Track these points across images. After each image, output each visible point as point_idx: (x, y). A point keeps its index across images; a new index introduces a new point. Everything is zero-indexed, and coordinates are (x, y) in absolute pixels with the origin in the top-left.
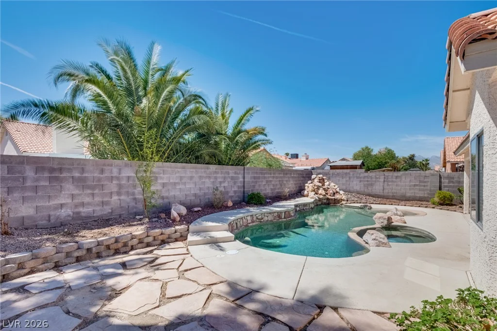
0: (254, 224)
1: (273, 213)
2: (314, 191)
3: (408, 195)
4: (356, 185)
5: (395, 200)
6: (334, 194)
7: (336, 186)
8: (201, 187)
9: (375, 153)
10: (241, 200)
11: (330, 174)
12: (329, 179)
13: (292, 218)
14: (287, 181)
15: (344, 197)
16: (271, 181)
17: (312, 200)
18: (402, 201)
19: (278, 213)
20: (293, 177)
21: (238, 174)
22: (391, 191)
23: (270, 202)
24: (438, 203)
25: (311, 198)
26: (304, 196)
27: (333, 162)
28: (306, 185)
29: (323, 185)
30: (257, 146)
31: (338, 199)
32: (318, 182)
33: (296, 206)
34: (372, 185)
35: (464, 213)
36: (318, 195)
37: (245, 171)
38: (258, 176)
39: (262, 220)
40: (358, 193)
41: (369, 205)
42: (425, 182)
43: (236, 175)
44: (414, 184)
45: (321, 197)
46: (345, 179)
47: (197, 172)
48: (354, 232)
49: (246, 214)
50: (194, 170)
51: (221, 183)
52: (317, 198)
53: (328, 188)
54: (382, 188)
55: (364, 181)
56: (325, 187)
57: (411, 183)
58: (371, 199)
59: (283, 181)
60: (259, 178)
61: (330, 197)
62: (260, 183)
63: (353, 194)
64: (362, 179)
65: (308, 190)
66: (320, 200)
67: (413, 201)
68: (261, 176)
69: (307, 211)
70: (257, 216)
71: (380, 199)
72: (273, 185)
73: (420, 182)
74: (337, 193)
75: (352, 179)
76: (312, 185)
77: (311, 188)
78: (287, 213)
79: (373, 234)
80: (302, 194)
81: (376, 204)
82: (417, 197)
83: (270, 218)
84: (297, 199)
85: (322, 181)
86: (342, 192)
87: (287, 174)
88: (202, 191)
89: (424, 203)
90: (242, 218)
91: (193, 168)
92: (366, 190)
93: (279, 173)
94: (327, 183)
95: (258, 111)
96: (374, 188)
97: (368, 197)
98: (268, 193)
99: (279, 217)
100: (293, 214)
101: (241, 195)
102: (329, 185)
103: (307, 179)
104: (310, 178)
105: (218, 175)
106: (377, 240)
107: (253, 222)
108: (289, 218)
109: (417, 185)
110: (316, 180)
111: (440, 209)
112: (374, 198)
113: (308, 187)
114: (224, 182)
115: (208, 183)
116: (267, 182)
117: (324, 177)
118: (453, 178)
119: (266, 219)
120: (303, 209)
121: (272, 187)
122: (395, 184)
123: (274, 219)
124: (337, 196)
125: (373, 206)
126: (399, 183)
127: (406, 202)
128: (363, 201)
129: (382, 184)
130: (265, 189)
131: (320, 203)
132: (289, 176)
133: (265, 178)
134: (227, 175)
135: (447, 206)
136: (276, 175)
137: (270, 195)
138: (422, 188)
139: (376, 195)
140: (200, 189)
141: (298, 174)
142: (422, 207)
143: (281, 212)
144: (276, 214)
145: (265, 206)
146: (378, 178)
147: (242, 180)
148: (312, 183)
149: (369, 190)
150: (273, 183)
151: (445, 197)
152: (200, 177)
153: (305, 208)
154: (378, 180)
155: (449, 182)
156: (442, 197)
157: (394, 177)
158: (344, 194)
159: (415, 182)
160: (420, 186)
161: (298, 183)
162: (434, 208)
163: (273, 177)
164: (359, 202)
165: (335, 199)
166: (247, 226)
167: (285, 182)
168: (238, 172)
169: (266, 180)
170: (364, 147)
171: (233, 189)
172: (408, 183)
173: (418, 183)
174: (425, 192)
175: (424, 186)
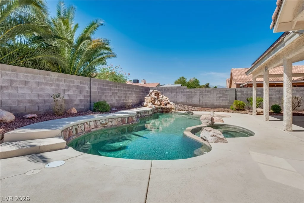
0: (97, 129)
1: (117, 118)
2: (152, 102)
3: (216, 104)
4: (181, 98)
5: (207, 108)
6: (166, 104)
7: (168, 99)
8: (39, 93)
9: (188, 81)
10: (87, 108)
11: (163, 90)
12: (162, 94)
13: (135, 122)
14: (130, 94)
15: (173, 107)
16: (116, 93)
17: (151, 109)
18: (212, 108)
19: (122, 118)
20: (135, 91)
21: (83, 84)
22: (204, 102)
23: (115, 110)
24: (236, 109)
25: (149, 107)
26: (144, 106)
27: (163, 85)
28: (145, 98)
29: (158, 97)
30: (103, 59)
31: (169, 108)
32: (154, 95)
33: (138, 113)
34: (192, 97)
35: (253, 114)
36: (155, 105)
37: (92, 82)
38: (104, 87)
39: (107, 125)
40: (182, 103)
41: (191, 111)
42: (226, 95)
43: (82, 85)
44: (219, 96)
45: (157, 106)
46: (173, 94)
47: (33, 78)
48: (188, 131)
49: (89, 120)
50: (30, 75)
51: (64, 91)
52: (154, 107)
53: (162, 100)
54: (199, 100)
55: (187, 95)
56: (160, 99)
57: (218, 96)
58: (192, 108)
59: (127, 93)
60: (105, 89)
61: (163, 107)
62: (107, 94)
63: (179, 105)
64: (185, 94)
65: (147, 102)
66: (156, 109)
67: (218, 108)
68: (107, 88)
69: (147, 117)
70: (101, 121)
71: (197, 108)
72: (119, 97)
73: (223, 94)
74: (168, 104)
75: (178, 93)
76: (150, 97)
77: (149, 100)
78: (130, 118)
79: (210, 131)
80: (142, 105)
81: (195, 111)
82: (221, 105)
83: (114, 123)
84: (138, 109)
85: (157, 94)
86: (172, 103)
87: (130, 88)
88: (40, 98)
89: (226, 109)
90: (84, 124)
91: (29, 72)
92: (188, 102)
93: (124, 87)
94: (161, 96)
95: (101, 24)
96: (193, 100)
97: (189, 107)
98: (114, 103)
99: (123, 122)
100: (135, 120)
101: (88, 104)
102: (162, 97)
103: (146, 93)
104: (148, 93)
105: (61, 83)
106: (215, 136)
107: (96, 127)
108: (132, 122)
110: (153, 94)
111: (237, 113)
112: (193, 107)
113: (147, 99)
114: (68, 90)
115: (49, 91)
116: (113, 93)
117: (159, 92)
118: (244, 92)
119: (110, 124)
120: (144, 116)
121: (118, 98)
122: (207, 96)
123: (118, 124)
124: (169, 106)
125: (194, 112)
126: (210, 96)
127: (214, 109)
128: (186, 109)
129: (198, 97)
130: (112, 100)
131: (156, 111)
132: (132, 90)
133: (111, 90)
134: (71, 84)
135: (241, 110)
136: (121, 89)
137: (116, 105)
138: (225, 99)
139: (195, 105)
140: (38, 95)
141: (139, 89)
142: (225, 112)
143: (125, 118)
144: (120, 119)
145: (111, 113)
146: (196, 92)
147: (88, 89)
148: (150, 96)
149: (190, 102)
150: (118, 95)
151: (240, 104)
152: (38, 83)
153: (145, 115)
154: (196, 93)
155: (241, 94)
156: (238, 104)
157: (206, 92)
158: (173, 104)
159: (220, 95)
160: (223, 97)
161: (139, 97)
162: (233, 112)
163: (119, 90)
164: (183, 110)
165: (167, 108)
166: (90, 131)
167: (128, 95)
168: (84, 82)
169: (112, 92)
170: (181, 77)
171: (79, 98)
172: (215, 96)
173: (221, 96)
174: (226, 102)
175: (226, 97)
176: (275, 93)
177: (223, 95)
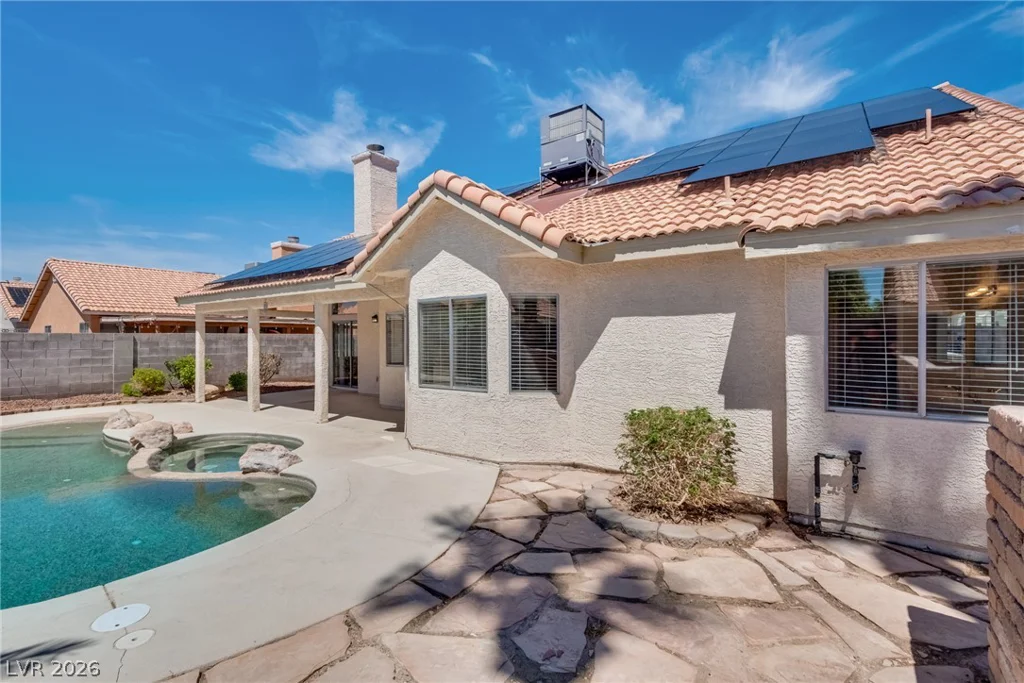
3: (66, 383)
5: (35, 400)
18: (50, 399)
24: (142, 392)
35: (197, 401)
42: (104, 353)
44: (80, 357)
57: (73, 357)
73: (94, 352)
82: (87, 385)
89: (110, 396)
109: (86, 361)
118: (157, 343)
122: (30, 360)
126: (41, 358)
135: (157, 395)
138: (99, 365)
142: (109, 404)
155: (151, 351)
159: (82, 355)
160: (93, 361)
172: (64, 358)
173: (89, 357)
174: (105, 374)
175: (103, 361)
176: (229, 347)
177: (93, 355)
